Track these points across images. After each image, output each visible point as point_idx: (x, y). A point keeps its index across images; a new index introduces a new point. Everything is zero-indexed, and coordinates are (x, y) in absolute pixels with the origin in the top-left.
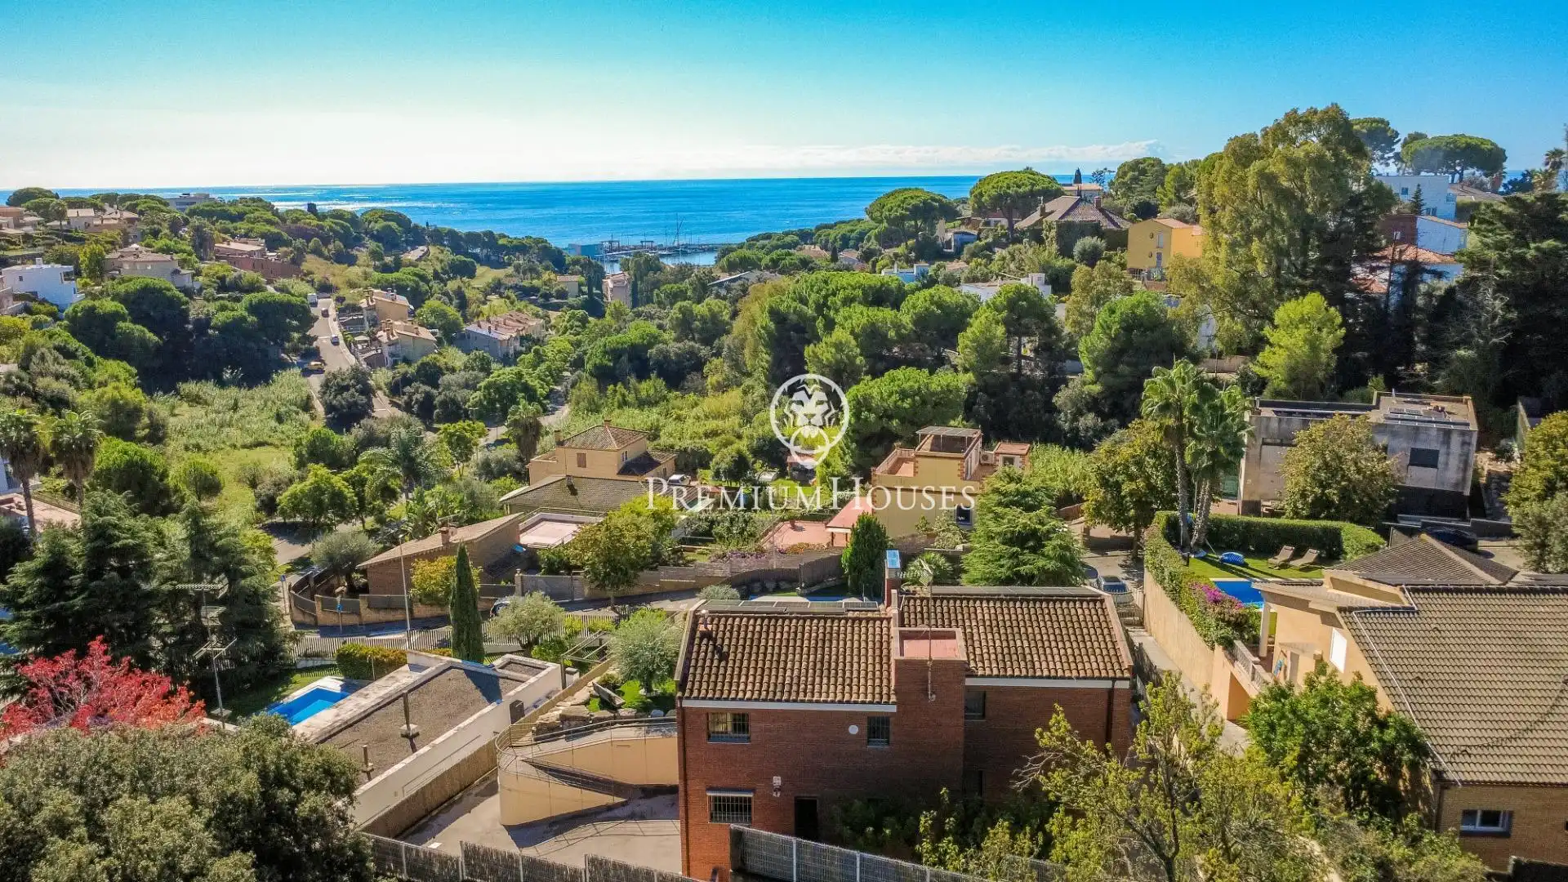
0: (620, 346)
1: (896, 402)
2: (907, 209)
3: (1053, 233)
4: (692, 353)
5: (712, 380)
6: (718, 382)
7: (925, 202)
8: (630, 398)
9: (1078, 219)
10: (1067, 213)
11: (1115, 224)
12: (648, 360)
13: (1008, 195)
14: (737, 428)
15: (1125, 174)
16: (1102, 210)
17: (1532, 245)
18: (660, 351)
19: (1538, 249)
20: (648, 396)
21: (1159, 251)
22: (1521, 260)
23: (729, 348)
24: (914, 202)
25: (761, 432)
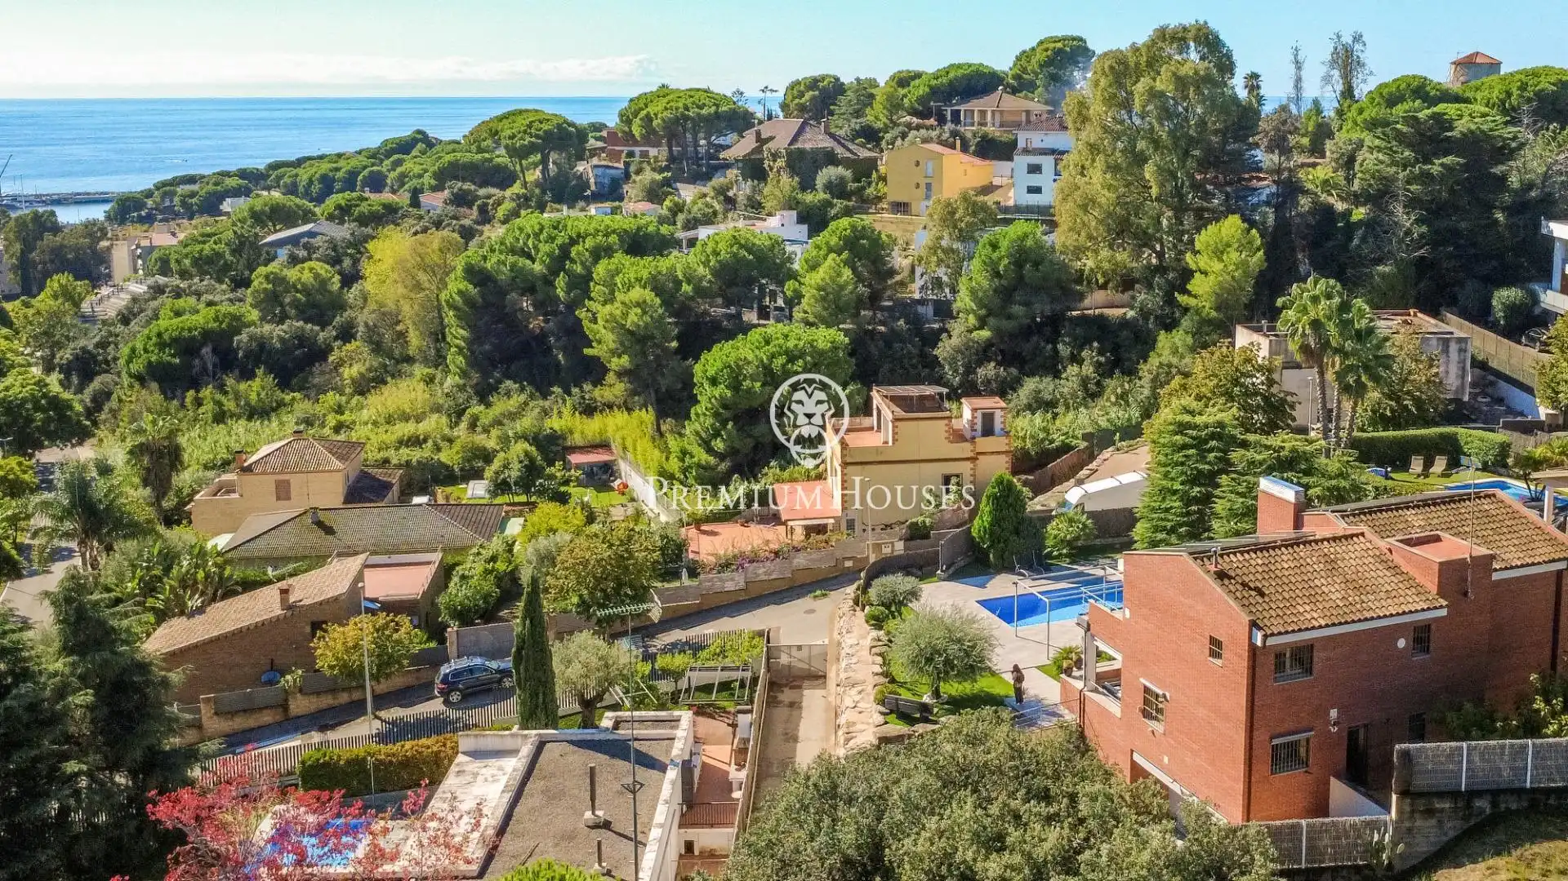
0: (186, 334)
1: (783, 366)
2: (537, 137)
3: (781, 163)
4: (302, 339)
5: (350, 372)
6: (361, 374)
7: (559, 126)
8: (230, 405)
9: (808, 146)
10: (794, 140)
11: (852, 153)
12: (236, 351)
13: (686, 118)
14: (447, 431)
15: (801, 95)
16: (832, 136)
17: (1436, 161)
18: (251, 338)
19: (1442, 165)
20: (260, 400)
21: (928, 180)
22: (1426, 178)
23: (366, 325)
24: (545, 127)
25: (519, 428)
